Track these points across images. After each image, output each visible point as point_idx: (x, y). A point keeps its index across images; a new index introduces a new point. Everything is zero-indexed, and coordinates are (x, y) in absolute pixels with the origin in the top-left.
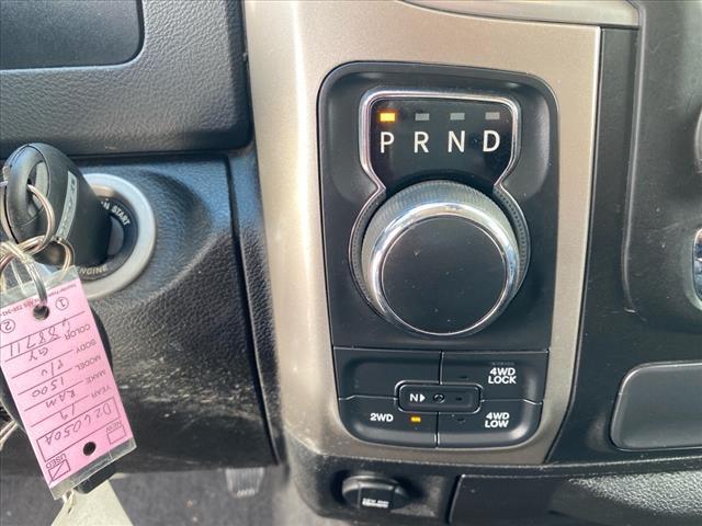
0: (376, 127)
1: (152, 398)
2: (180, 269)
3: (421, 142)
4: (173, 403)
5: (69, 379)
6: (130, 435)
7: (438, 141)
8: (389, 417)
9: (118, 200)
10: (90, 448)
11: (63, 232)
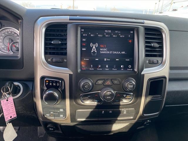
0: (46, 82)
1: (20, 112)
2: (25, 95)
3: (51, 84)
4: (23, 113)
5: (10, 108)
6: (16, 116)
7: (52, 84)
8: (49, 115)
9: (18, 86)
10: (11, 117)
11: (11, 91)
